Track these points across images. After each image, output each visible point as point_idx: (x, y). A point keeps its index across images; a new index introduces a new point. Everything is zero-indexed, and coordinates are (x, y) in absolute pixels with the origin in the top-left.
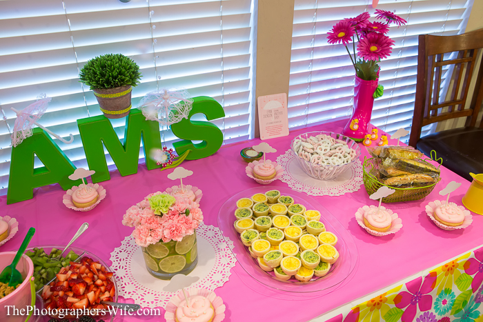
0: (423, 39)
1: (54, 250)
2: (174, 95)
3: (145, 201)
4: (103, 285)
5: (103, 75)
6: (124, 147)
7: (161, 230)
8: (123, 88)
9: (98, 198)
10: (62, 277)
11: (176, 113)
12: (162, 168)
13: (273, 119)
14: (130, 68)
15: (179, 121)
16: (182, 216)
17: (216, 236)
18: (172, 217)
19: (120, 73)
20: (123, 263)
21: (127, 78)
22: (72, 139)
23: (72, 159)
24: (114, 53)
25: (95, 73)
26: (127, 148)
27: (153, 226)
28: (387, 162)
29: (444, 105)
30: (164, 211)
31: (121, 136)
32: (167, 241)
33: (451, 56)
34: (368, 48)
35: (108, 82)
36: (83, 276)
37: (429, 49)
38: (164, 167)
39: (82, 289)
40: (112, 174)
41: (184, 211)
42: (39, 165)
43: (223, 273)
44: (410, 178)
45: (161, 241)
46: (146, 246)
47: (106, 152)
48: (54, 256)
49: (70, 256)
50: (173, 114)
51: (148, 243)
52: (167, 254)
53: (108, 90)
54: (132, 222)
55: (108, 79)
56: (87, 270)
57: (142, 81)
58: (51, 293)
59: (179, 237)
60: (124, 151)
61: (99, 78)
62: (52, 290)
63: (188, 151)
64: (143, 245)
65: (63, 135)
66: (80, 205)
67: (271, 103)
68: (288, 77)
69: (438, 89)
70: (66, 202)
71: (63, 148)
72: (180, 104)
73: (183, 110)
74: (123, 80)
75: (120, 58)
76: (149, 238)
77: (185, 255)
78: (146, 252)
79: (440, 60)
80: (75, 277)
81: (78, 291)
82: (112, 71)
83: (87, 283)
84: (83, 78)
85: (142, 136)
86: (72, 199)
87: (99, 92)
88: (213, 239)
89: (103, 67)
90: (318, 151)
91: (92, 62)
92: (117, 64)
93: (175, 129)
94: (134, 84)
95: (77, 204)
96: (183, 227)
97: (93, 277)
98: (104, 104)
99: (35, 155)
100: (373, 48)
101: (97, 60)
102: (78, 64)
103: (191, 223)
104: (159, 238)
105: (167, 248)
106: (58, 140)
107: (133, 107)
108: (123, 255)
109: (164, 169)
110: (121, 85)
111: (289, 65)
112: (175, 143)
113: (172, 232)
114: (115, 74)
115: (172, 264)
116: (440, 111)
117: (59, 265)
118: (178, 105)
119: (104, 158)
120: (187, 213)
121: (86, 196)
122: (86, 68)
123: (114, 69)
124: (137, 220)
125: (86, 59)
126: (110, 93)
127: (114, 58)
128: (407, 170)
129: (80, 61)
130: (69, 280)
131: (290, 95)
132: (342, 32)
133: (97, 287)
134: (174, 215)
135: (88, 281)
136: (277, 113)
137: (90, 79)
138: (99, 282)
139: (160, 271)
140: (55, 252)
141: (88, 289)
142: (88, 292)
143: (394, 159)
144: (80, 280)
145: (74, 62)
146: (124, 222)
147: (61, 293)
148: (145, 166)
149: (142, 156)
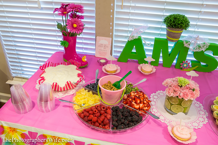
1: (130, 84)
2: (202, 39)
3: (175, 78)
4: (146, 104)
5: (174, 22)
6: (169, 55)
7: (179, 92)
8: (180, 30)
9: (151, 71)
10: (132, 94)
11: (200, 47)
12: (182, 69)
14: (187, 22)
15: (200, 51)
16: (190, 90)
17: (200, 107)
18: (186, 89)
19: (181, 23)
20: (155, 100)
21: (184, 26)
22: (150, 45)
23: (147, 53)
24: (181, 14)
25: (171, 20)
26: (170, 56)
27: (176, 89)
30: (183, 85)
31: (170, 50)
32: (180, 98)
35: (175, 25)
36: (140, 97)
38: (183, 69)
39: (138, 102)
40: (159, 64)
41: (193, 89)
42: (134, 51)
43: (199, 124)
45: (177, 97)
46: (170, 96)
47: (161, 55)
48: (130, 86)
49: (136, 88)
50: (198, 47)
51: (171, 95)
52: (177, 104)
53: (174, 29)
54: (167, 84)
55: (176, 24)
56: (142, 96)
57: (190, 29)
58: (127, 98)
59: (186, 98)
60: (169, 56)
61: (172, 23)
62: (128, 97)
63: (197, 66)
64: (168, 95)
65: (148, 42)
66: (144, 71)
70: (139, 68)
71: (145, 47)
72: (203, 44)
73: (203, 47)
74: (182, 26)
75: (184, 17)
76: (172, 94)
77: (184, 107)
78: (168, 99)
80: (137, 96)
81: (137, 101)
82: (178, 21)
83: (141, 100)
84: (165, 21)
85: (179, 53)
86: (141, 68)
87: (169, 29)
88: (198, 108)
89: (175, 18)
91: (171, 16)
92: (182, 19)
93: (195, 54)
94: (186, 29)
95: (143, 71)
96: (190, 95)
97: (144, 99)
98: (169, 34)
99: (134, 47)
101: (173, 15)
102: (163, 15)
103: (194, 95)
104: (177, 95)
105: (178, 101)
106: (145, 44)
107: (180, 39)
108: (155, 97)
109: (183, 70)
110: (180, 28)
112: (192, 61)
113: (184, 95)
114: (179, 22)
115: (177, 109)
117: (131, 90)
118: (202, 44)
119: (159, 57)
120: (193, 90)
121: (147, 69)
122: (167, 18)
123: (180, 20)
124: (170, 85)
125: (168, 14)
126: (174, 30)
127: (181, 16)
129: (165, 14)
130: (135, 96)
133: (144, 103)
134: (187, 89)
135: (142, 100)
137: (168, 22)
138: (145, 102)
139: (170, 110)
140: (131, 85)
141: (141, 102)
142: (140, 104)
144: (139, 98)
145: (162, 14)
146: (163, 84)
147: (130, 99)
148: (174, 66)
149: (175, 62)
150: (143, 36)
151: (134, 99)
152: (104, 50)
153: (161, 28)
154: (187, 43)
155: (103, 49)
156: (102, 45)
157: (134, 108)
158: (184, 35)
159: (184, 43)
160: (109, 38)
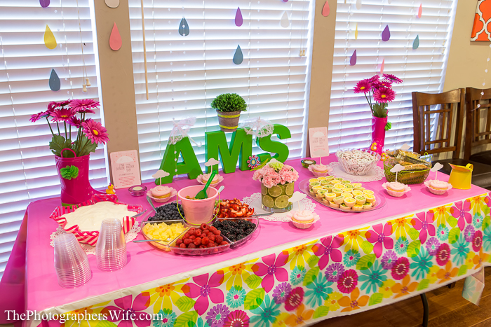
0: (414, 94)
7: (280, 177)
8: (238, 112)
12: (251, 169)
13: (318, 144)
26: (232, 153)
28: (398, 157)
29: (435, 142)
32: (283, 183)
33: (437, 107)
34: (380, 96)
37: (420, 101)
38: (253, 169)
41: (291, 169)
42: (180, 161)
44: (412, 166)
45: (279, 183)
50: (263, 131)
52: (281, 194)
60: (230, 155)
63: (268, 159)
67: (317, 133)
68: (328, 117)
69: (429, 133)
76: (272, 183)
77: (289, 197)
79: (428, 110)
86: (202, 180)
89: (229, 98)
90: (354, 156)
91: (220, 97)
98: (224, 122)
100: (383, 96)
101: (223, 96)
104: (279, 181)
105: (281, 189)
107: (239, 127)
111: (328, 109)
114: (236, 103)
115: (282, 202)
116: (432, 147)
124: (265, 174)
125: (215, 96)
128: (412, 162)
131: (330, 129)
132: (363, 86)
136: (321, 140)
139: (274, 207)
143: (402, 156)
147: (226, 210)
148: (240, 169)
149: (238, 164)
150: (191, 136)
151: (231, 207)
152: (129, 172)
153: (206, 118)
154: (248, 130)
155: (125, 171)
156: (123, 165)
157: (238, 217)
158: (244, 120)
159: (246, 131)
160: (132, 151)
